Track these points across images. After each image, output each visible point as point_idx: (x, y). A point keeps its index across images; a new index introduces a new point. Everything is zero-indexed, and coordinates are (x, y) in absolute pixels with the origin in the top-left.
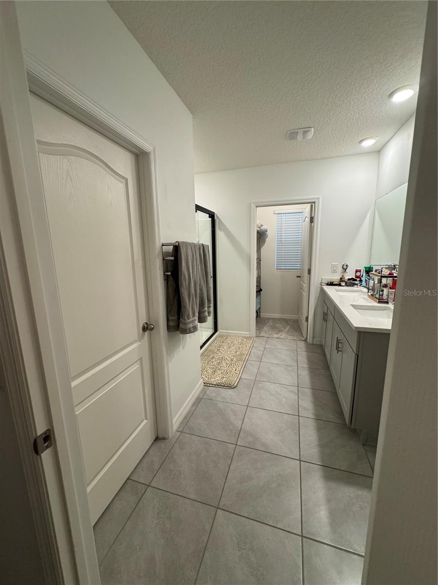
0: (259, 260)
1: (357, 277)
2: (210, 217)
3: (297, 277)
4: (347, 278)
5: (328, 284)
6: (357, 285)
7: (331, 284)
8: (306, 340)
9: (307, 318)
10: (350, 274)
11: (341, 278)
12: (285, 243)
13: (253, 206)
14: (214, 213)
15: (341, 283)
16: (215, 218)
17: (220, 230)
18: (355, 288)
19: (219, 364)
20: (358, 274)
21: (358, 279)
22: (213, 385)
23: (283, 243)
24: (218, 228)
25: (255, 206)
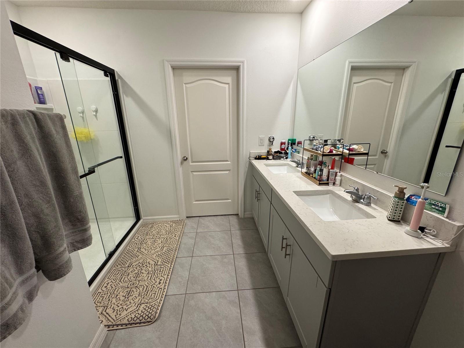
1: (282, 149)
2: (106, 75)
4: (274, 150)
5: (256, 159)
6: (283, 158)
7: (259, 158)
10: (276, 148)
11: (268, 152)
14: (114, 70)
15: (269, 156)
16: (116, 79)
17: (127, 96)
18: (282, 161)
19: (137, 275)
20: (283, 146)
21: (283, 152)
22: (122, 325)
24: (123, 93)
25: (169, 65)
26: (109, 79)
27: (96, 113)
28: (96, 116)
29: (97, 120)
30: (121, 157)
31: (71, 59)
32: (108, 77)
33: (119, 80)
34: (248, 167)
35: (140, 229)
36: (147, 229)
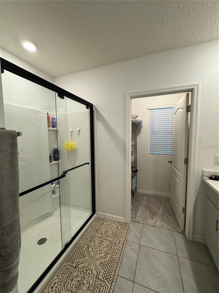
0: (135, 147)
2: (87, 108)
3: (169, 162)
7: (216, 178)
8: (183, 232)
9: (184, 210)
12: (156, 133)
13: (128, 97)
14: (93, 105)
16: (94, 110)
17: (98, 121)
23: (155, 133)
24: (96, 118)
25: (130, 96)
26: (89, 110)
27: (79, 133)
28: (79, 134)
29: (79, 137)
30: (88, 164)
31: (65, 97)
32: (89, 109)
33: (95, 111)
34: (199, 186)
35: (94, 223)
36: (99, 225)
